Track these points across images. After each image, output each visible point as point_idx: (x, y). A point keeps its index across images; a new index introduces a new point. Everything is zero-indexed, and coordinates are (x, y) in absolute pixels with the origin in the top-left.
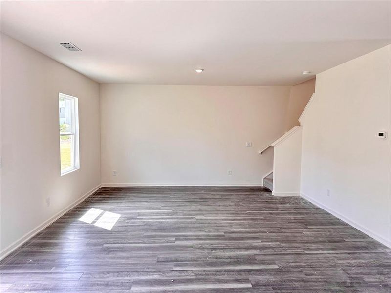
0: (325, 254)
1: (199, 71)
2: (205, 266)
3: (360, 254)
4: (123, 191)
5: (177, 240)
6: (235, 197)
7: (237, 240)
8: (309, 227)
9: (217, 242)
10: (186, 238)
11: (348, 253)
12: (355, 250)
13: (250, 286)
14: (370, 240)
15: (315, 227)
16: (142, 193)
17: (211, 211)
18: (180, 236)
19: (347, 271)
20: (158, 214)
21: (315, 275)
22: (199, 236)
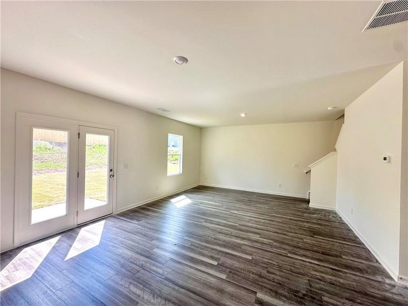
0: (306, 262)
1: (243, 115)
2: (202, 241)
3: (346, 273)
4: (208, 189)
5: (205, 222)
6: (275, 203)
7: (242, 231)
8: (315, 236)
9: (227, 229)
10: (211, 222)
11: (332, 269)
12: (343, 268)
13: (216, 263)
14: (376, 265)
15: (322, 238)
16: (216, 191)
17: (247, 209)
18: (209, 220)
19: (311, 283)
20: (212, 205)
21: (276, 274)
22: (220, 223)
